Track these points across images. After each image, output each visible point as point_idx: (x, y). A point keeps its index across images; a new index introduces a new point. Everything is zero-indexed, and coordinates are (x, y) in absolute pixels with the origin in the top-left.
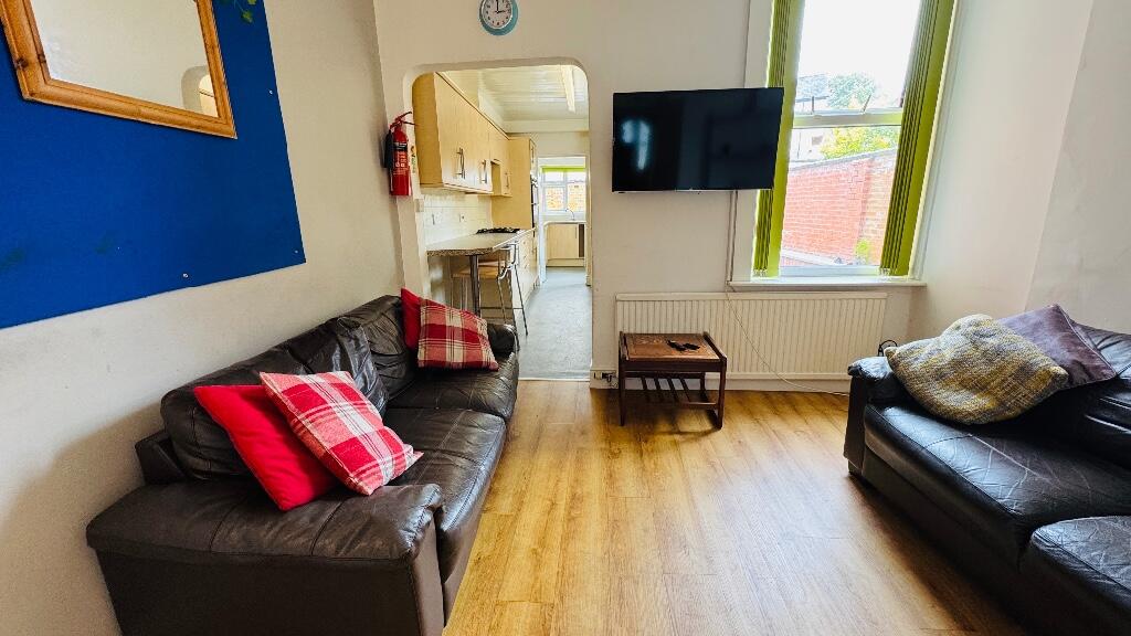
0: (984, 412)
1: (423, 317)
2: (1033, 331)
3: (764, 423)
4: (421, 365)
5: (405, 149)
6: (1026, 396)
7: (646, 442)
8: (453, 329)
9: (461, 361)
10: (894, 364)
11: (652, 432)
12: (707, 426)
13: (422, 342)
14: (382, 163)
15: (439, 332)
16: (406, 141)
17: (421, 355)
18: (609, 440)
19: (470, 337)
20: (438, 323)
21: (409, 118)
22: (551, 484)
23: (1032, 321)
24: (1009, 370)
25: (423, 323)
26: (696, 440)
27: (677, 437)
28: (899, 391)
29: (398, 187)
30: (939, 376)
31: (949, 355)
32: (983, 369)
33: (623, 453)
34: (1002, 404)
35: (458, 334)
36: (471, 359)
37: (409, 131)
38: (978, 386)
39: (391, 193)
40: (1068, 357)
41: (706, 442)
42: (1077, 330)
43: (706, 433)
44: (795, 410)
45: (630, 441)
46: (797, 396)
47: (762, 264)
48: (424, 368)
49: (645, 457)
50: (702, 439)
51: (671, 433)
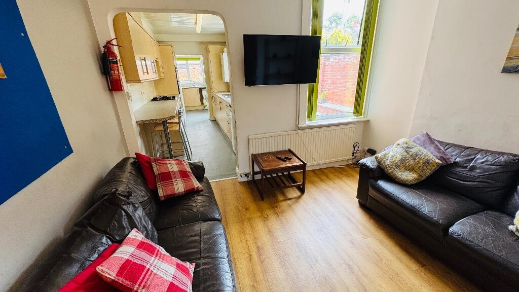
0: (415, 180)
1: (155, 169)
2: (423, 145)
3: (319, 186)
4: (162, 199)
5: (116, 62)
6: (428, 172)
7: (277, 207)
8: (174, 172)
9: (183, 190)
10: (379, 162)
11: (277, 201)
12: (299, 194)
13: (159, 185)
14: (102, 73)
15: (167, 177)
16: (116, 57)
17: (161, 193)
18: (261, 210)
19: (184, 174)
20: (164, 171)
21: (114, 42)
22: (244, 244)
23: (422, 140)
24: (422, 162)
25: (156, 173)
26: (297, 201)
27: (289, 202)
28: (382, 173)
29: (114, 86)
30: (397, 166)
31: (399, 157)
32: (412, 162)
33: (270, 216)
34: (420, 175)
35: (178, 175)
36: (188, 188)
37: (116, 50)
38: (411, 169)
39: (110, 90)
40: (439, 155)
41: (302, 201)
42: (436, 142)
43: (299, 197)
44: (328, 177)
45: (269, 209)
46: (326, 171)
47: (310, 115)
48: (164, 200)
49: (280, 215)
50: (299, 200)
51: (285, 200)
